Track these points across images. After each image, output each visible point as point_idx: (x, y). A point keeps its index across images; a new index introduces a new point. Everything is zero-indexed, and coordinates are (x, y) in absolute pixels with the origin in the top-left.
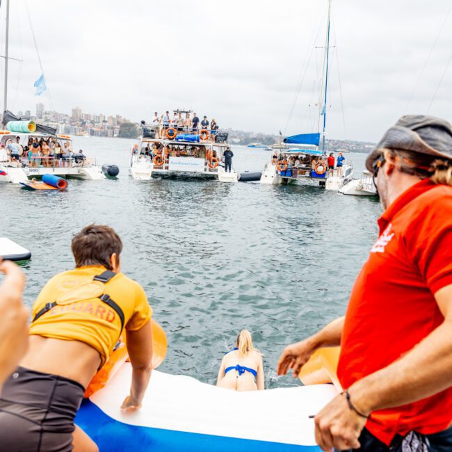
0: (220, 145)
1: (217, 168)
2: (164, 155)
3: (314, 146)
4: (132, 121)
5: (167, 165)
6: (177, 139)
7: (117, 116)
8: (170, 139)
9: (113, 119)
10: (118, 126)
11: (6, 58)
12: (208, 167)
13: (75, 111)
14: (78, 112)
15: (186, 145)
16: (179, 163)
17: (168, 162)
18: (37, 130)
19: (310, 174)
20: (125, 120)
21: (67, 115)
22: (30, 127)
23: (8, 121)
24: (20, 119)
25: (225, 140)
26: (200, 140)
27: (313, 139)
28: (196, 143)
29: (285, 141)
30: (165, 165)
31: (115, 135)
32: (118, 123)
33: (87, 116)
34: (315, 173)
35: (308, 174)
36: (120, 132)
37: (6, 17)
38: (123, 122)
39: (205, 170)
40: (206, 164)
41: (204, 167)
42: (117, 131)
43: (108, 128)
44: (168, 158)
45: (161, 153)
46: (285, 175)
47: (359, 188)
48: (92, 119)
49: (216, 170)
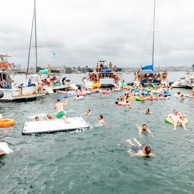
0: (119, 73)
1: (118, 82)
2: (97, 78)
3: (151, 70)
4: (70, 67)
5: (99, 82)
6: (102, 72)
7: (64, 66)
8: (100, 72)
9: (63, 67)
10: (65, 69)
11: (36, 47)
12: (115, 82)
13: (49, 65)
14: (50, 65)
15: (106, 74)
16: (104, 81)
17: (99, 81)
18: (51, 72)
20: (67, 67)
21: (46, 67)
22: (49, 71)
23: (40, 70)
24: (44, 69)
25: (121, 71)
26: (111, 71)
27: (151, 67)
28: (110, 73)
29: (142, 69)
30: (98, 82)
31: (64, 73)
32: (65, 68)
33: (53, 67)
34: (156, 80)
35: (153, 81)
36: (66, 71)
37: (35, 31)
38: (66, 68)
41: (113, 82)
42: (64, 71)
43: (61, 70)
44: (99, 79)
45: (96, 78)
47: (179, 84)
48: (55, 68)
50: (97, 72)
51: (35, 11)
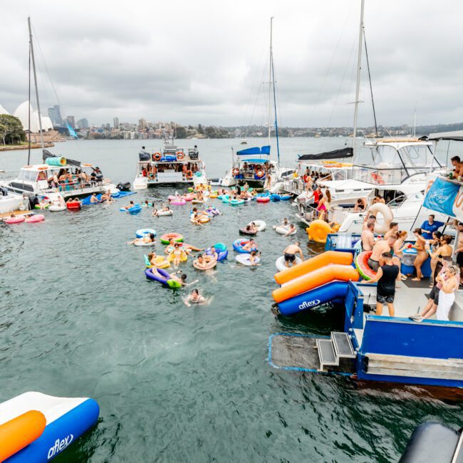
1: (192, 177)
5: (156, 178)
6: (161, 160)
12: (185, 177)
16: (164, 177)
18: (67, 163)
22: (62, 161)
23: (47, 158)
24: (54, 156)
26: (178, 160)
28: (174, 162)
29: (238, 153)
41: (182, 177)
46: (239, 178)
49: (192, 179)
51: (31, 42)
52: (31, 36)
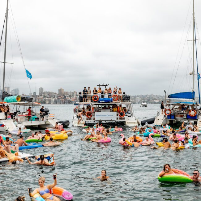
0: (126, 103)
1: (124, 117)
5: (94, 117)
6: (99, 101)
8: (95, 102)
11: (4, 63)
12: (119, 117)
16: (101, 115)
18: (21, 100)
19: (186, 117)
22: (17, 99)
23: (5, 97)
24: (12, 95)
25: (129, 100)
26: (113, 101)
28: (110, 103)
29: (169, 97)
30: (93, 117)
34: (189, 116)
35: (185, 117)
37: (5, 41)
39: (117, 119)
40: (117, 115)
41: (116, 117)
44: (94, 113)
46: (171, 118)
49: (124, 119)
50: (91, 102)
51: (7, 13)
52: (7, 9)
